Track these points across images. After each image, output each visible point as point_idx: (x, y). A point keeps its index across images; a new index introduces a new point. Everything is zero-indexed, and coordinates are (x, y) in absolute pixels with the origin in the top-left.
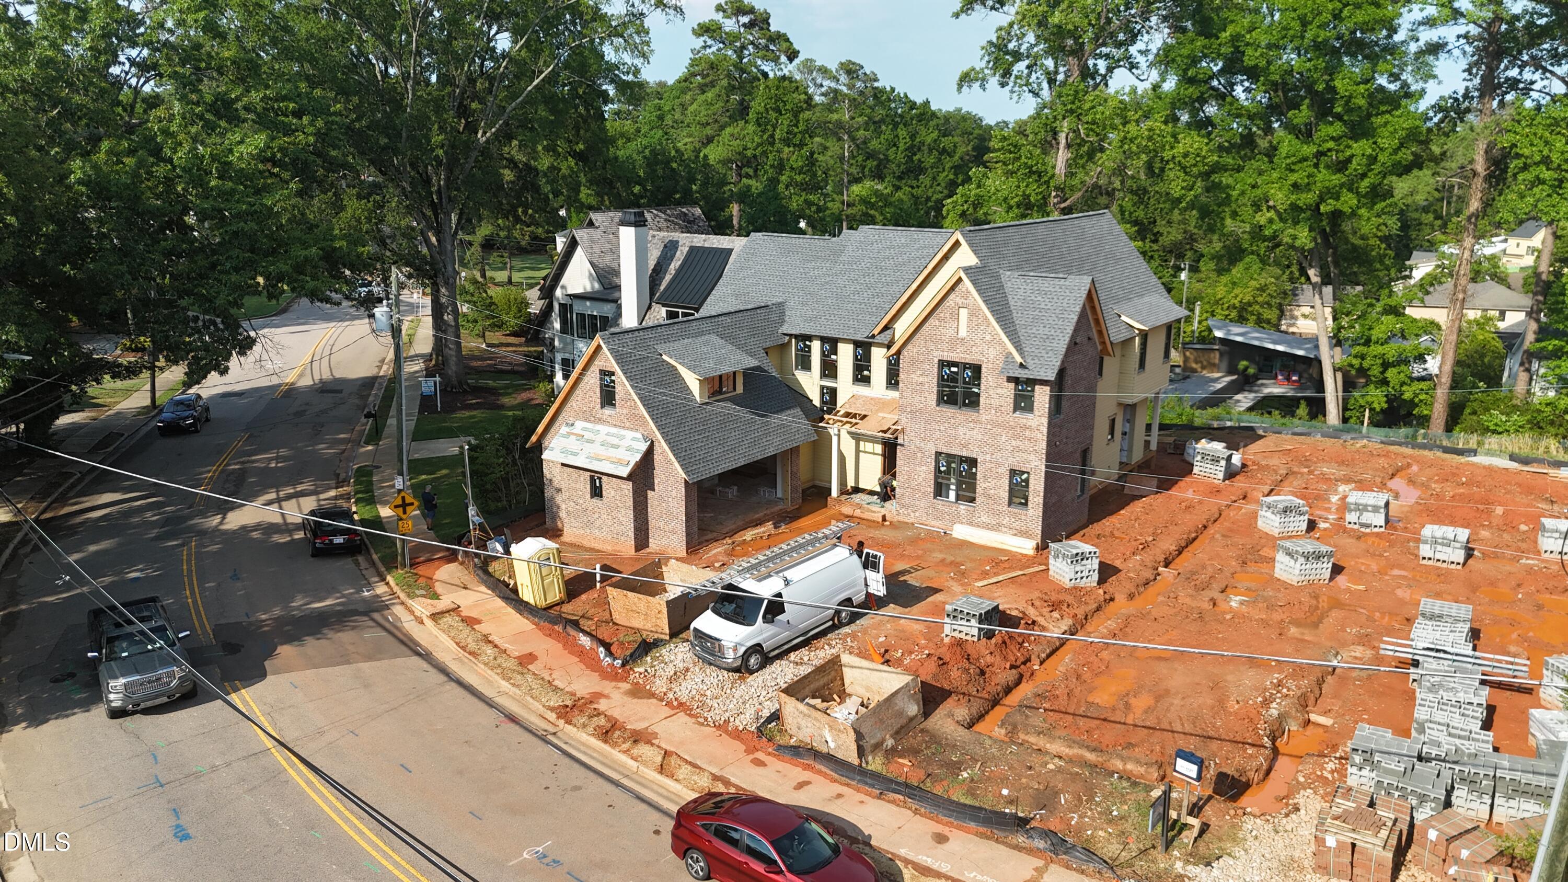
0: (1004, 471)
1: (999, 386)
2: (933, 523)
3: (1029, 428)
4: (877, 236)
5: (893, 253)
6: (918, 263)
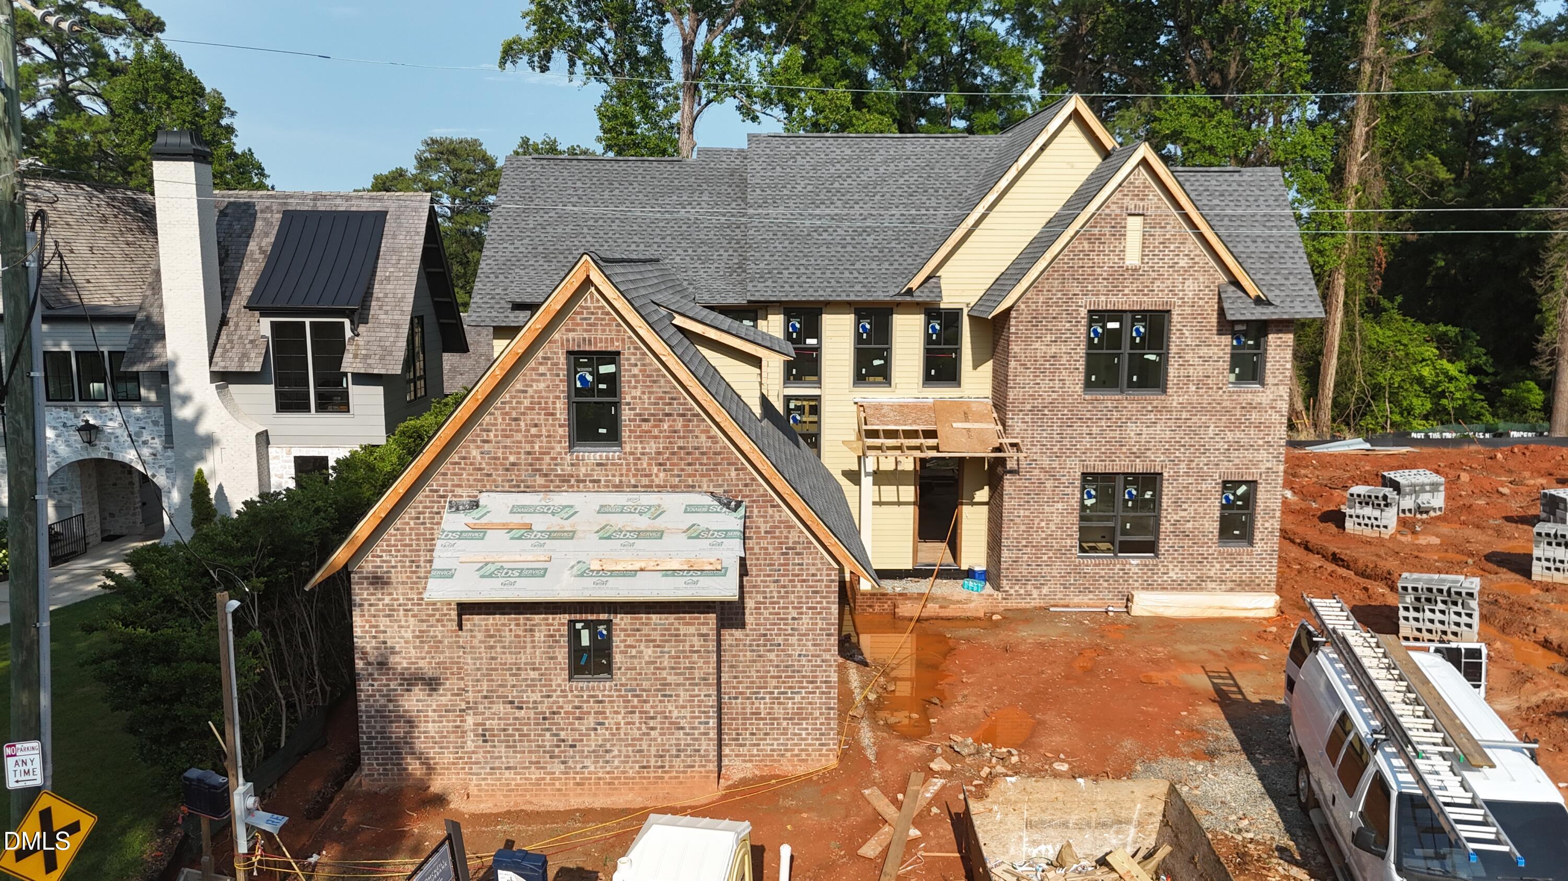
0: (1212, 487)
1: (1204, 343)
2: (1076, 600)
3: (1258, 407)
4: (793, 148)
5: (843, 169)
6: (901, 181)
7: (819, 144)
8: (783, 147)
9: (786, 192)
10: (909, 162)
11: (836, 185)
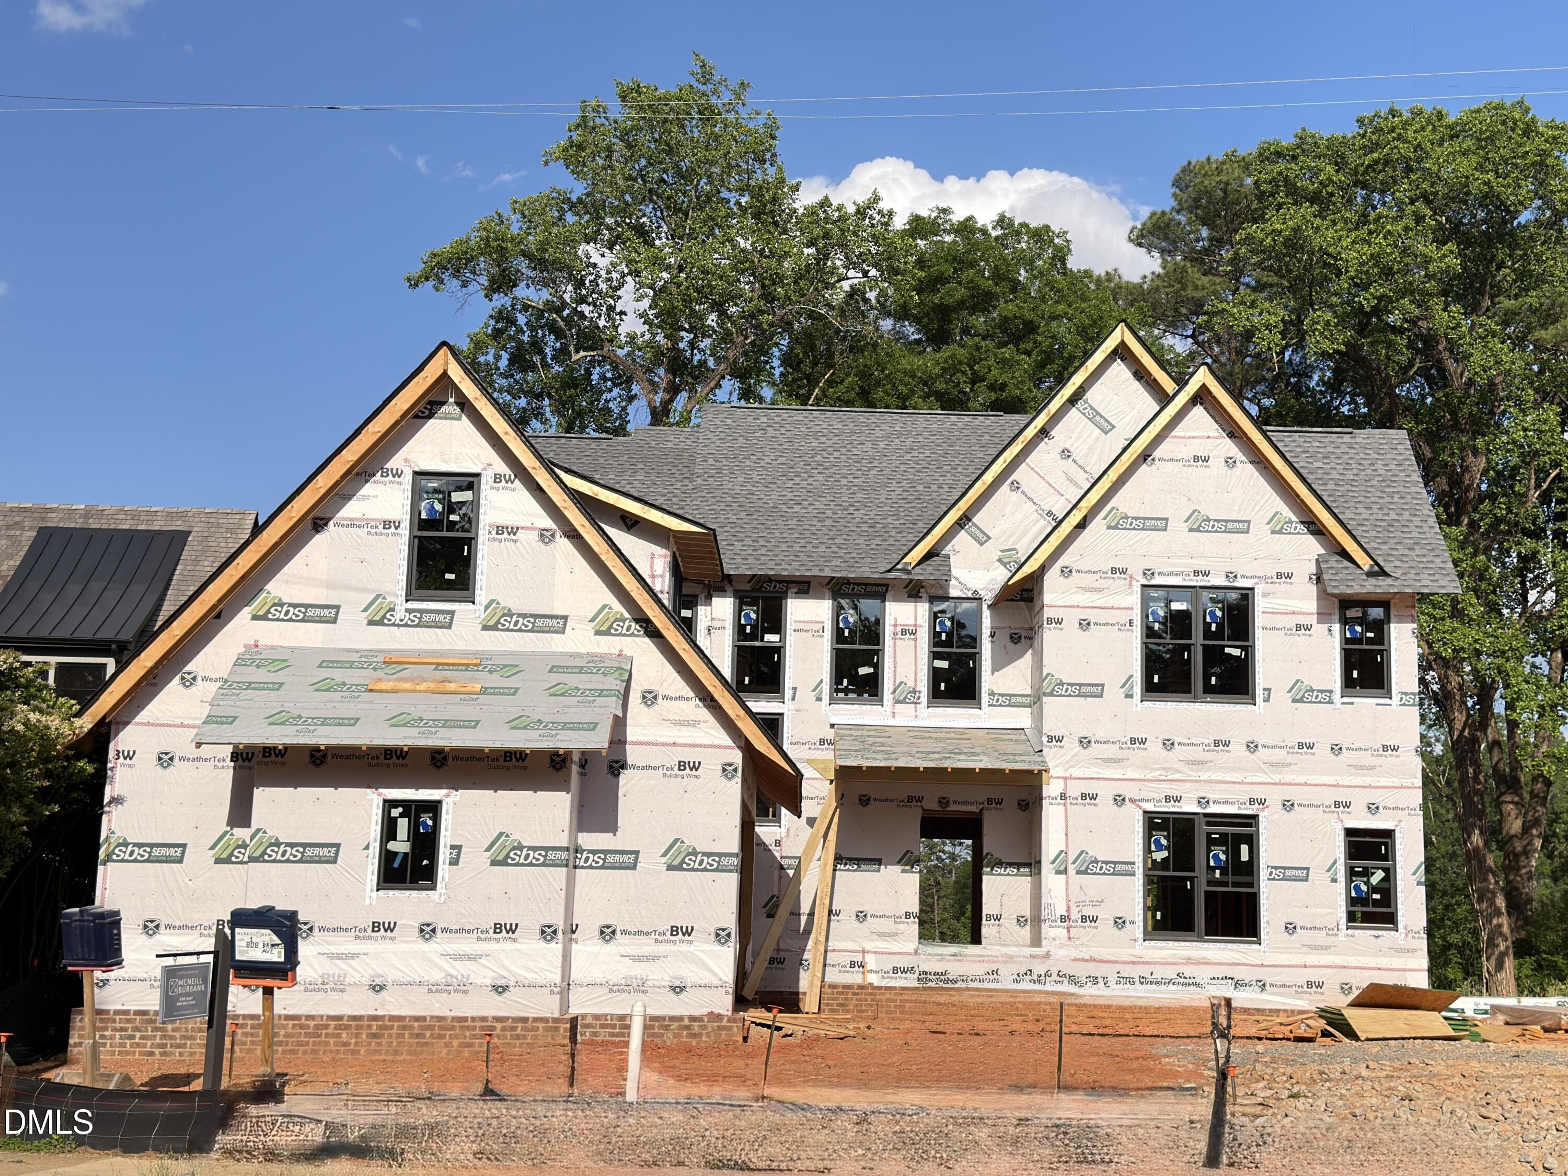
0: (1331, 838)
4: (764, 419)
5: (829, 443)
6: (908, 456)
7: (800, 417)
8: (750, 419)
9: (748, 463)
10: (921, 439)
11: (819, 458)
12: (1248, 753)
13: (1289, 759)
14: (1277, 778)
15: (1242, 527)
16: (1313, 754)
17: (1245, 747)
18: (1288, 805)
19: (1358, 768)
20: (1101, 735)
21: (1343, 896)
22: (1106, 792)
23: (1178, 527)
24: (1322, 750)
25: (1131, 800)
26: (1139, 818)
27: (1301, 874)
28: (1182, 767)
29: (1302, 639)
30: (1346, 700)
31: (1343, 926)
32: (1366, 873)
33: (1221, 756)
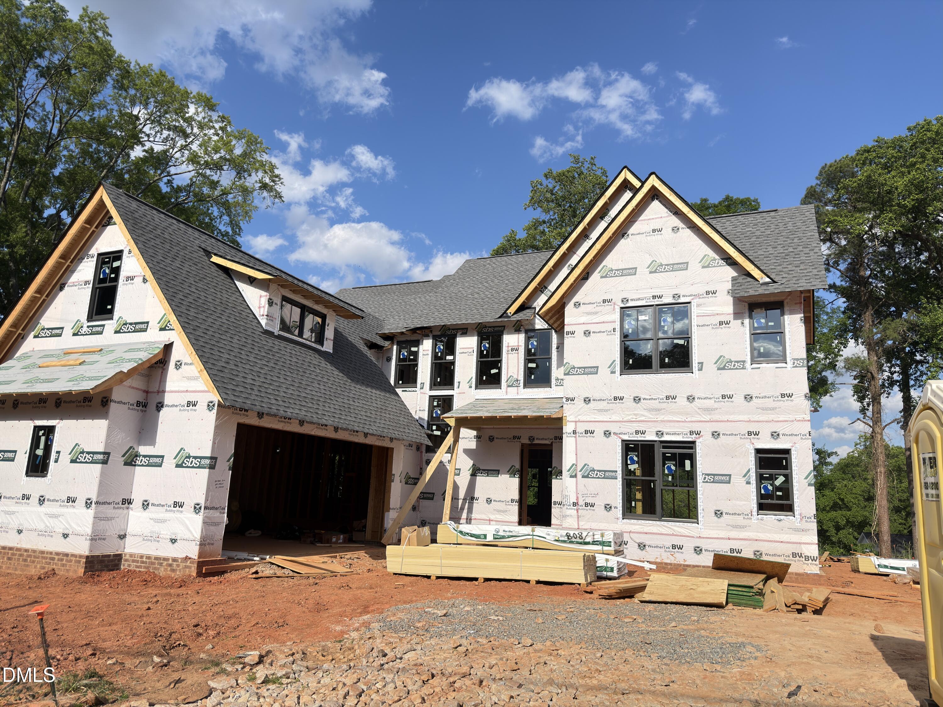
12: (688, 403)
13: (716, 405)
14: (707, 418)
15: (684, 266)
16: (732, 402)
17: (686, 399)
18: (716, 435)
19: (763, 409)
20: (597, 396)
21: (755, 493)
22: (599, 430)
23: (643, 271)
24: (739, 399)
25: (614, 433)
26: (619, 443)
27: (726, 479)
28: (646, 413)
29: (724, 330)
30: (755, 366)
31: (755, 513)
32: (772, 478)
33: (670, 405)
